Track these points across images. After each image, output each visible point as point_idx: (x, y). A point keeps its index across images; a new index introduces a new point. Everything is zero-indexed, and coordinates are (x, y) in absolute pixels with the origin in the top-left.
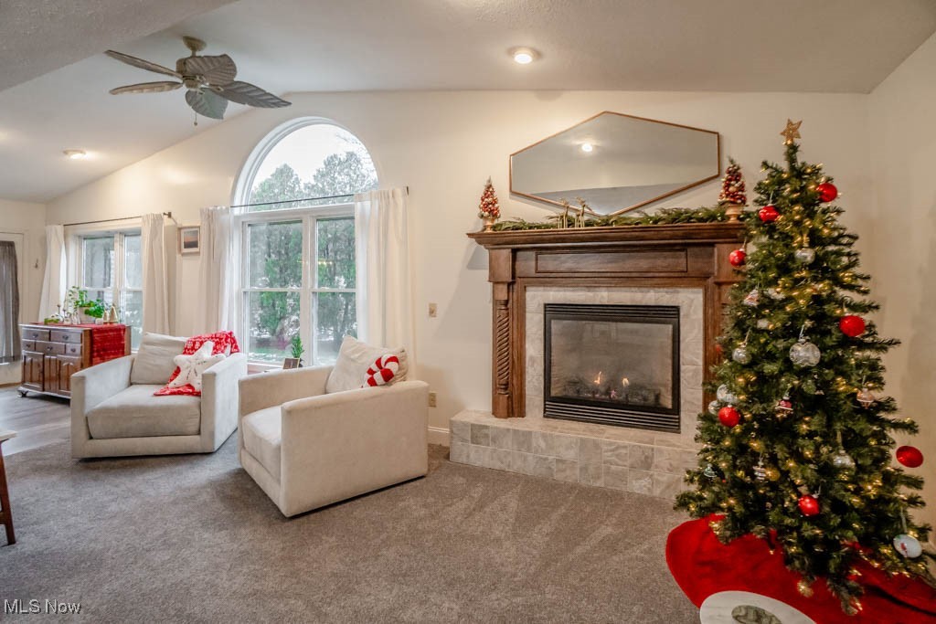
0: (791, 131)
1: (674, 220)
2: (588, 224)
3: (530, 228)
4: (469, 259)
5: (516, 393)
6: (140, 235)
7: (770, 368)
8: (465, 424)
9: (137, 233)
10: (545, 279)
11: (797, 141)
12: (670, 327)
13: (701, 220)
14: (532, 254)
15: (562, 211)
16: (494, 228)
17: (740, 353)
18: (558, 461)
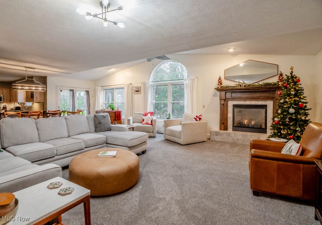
0: (292, 68)
1: (266, 85)
2: (245, 86)
3: (230, 87)
4: (214, 94)
5: (226, 125)
6: (123, 89)
7: (285, 114)
8: (214, 132)
9: (123, 88)
10: (233, 99)
11: (293, 71)
12: (265, 109)
13: (272, 85)
14: (230, 93)
15: (239, 83)
16: (221, 87)
17: (279, 111)
18: (237, 139)
